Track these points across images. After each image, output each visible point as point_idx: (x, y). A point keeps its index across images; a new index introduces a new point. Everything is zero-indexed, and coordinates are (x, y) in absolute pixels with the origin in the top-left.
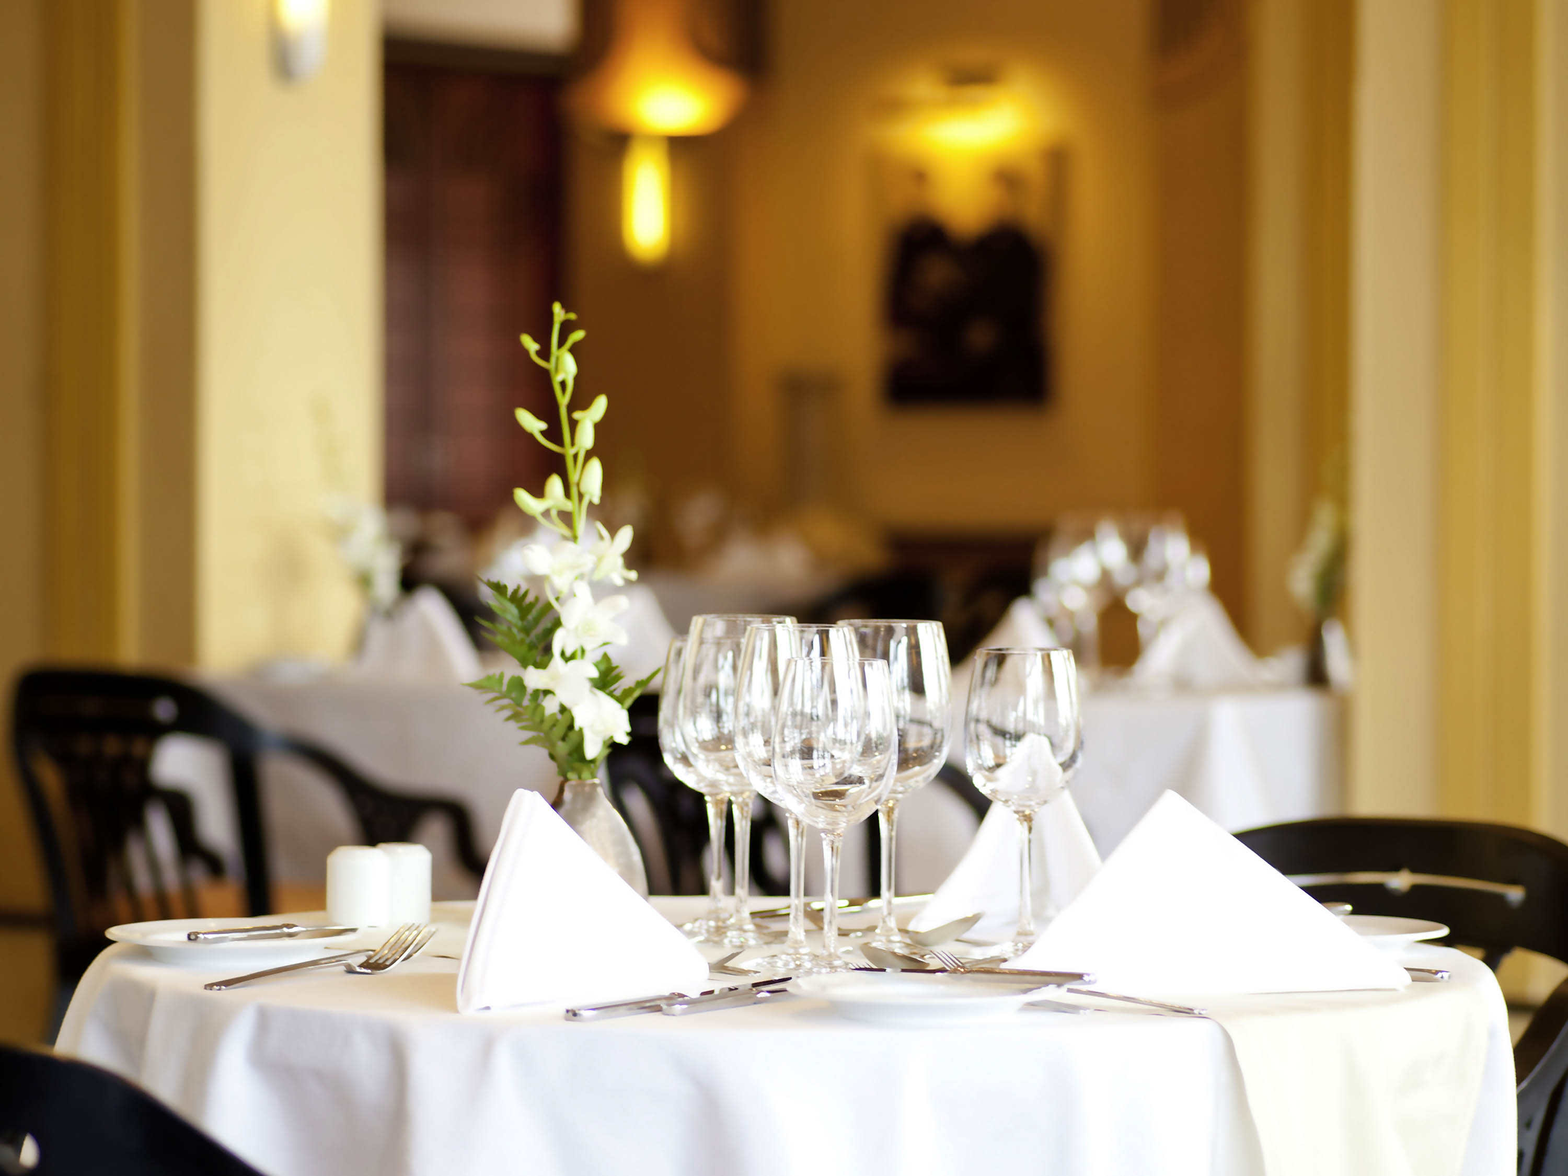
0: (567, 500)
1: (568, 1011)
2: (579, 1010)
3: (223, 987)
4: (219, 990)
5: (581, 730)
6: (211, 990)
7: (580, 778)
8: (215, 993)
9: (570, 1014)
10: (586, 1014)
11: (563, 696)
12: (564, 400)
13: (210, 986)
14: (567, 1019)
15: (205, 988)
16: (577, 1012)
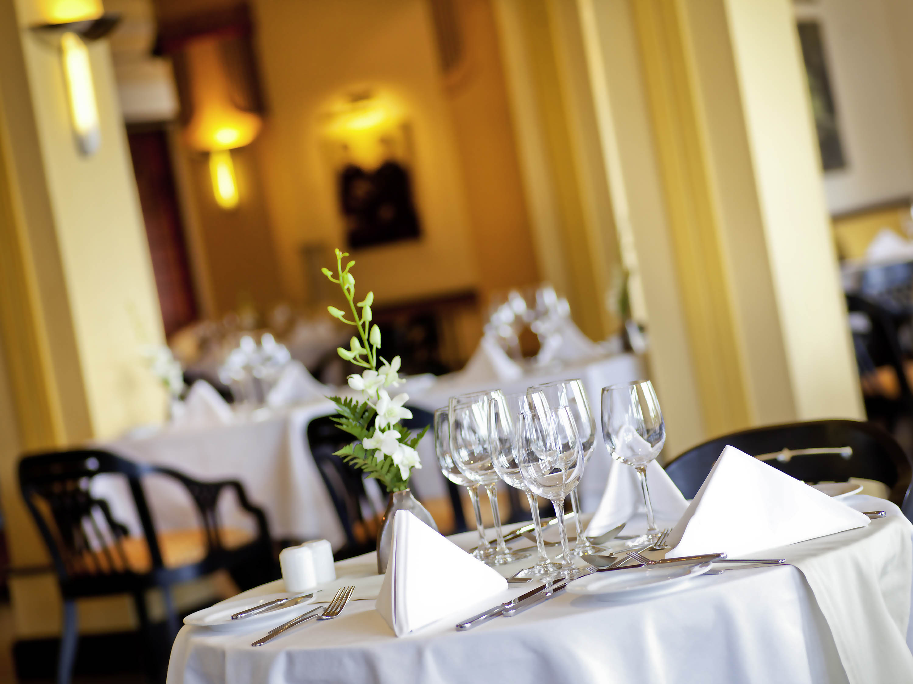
0: (363, 348)
1: (457, 626)
2: (463, 624)
3: (262, 644)
4: (260, 645)
5: (397, 466)
6: (256, 646)
7: (400, 490)
8: (258, 648)
9: (459, 627)
10: (468, 625)
11: (385, 450)
12: (350, 298)
13: (255, 644)
14: (458, 631)
15: (253, 646)
16: (463, 626)
